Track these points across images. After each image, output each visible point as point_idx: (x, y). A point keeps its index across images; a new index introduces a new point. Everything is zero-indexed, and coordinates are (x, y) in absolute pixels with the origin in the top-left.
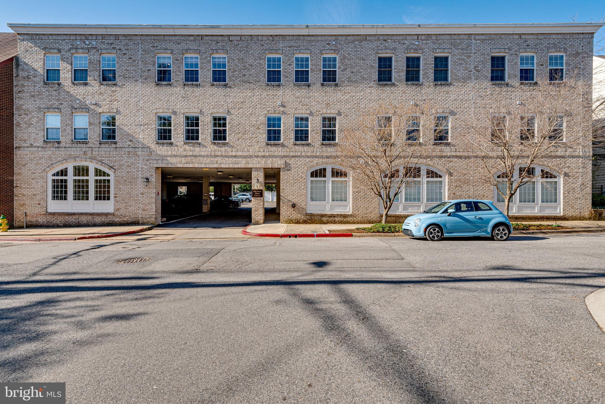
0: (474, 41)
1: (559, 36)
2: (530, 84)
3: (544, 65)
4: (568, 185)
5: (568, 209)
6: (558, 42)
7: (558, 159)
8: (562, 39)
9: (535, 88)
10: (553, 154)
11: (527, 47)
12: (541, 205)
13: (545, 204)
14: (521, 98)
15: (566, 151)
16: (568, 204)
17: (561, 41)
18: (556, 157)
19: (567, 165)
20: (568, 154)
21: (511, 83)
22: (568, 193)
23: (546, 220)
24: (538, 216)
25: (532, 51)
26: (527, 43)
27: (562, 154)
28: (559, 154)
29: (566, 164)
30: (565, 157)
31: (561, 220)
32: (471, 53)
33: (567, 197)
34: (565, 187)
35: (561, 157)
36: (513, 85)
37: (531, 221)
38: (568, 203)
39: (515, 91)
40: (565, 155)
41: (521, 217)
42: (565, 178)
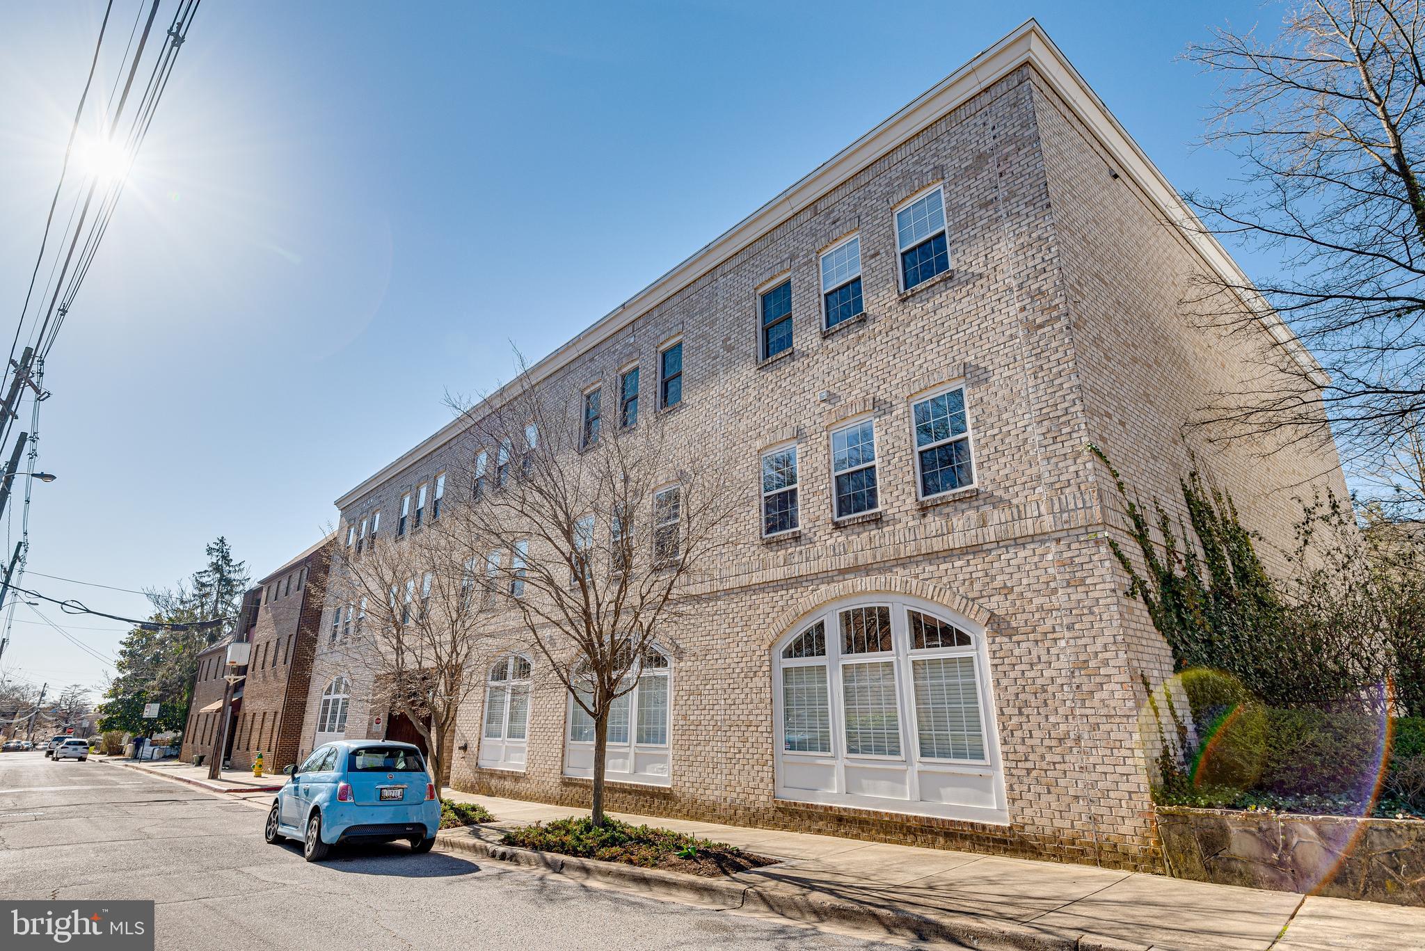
0: (722, 280)
1: (918, 143)
2: (848, 326)
3: (882, 251)
4: (1012, 675)
5: (1030, 796)
6: (916, 163)
7: (958, 564)
8: (927, 147)
9: (861, 332)
10: (937, 545)
11: (833, 226)
12: (923, 768)
13: (939, 765)
14: (826, 381)
15: (984, 525)
16: (1029, 771)
17: (922, 155)
18: (949, 554)
19: (998, 583)
20: (991, 534)
21: (799, 347)
22: (1021, 713)
23: (941, 840)
24: (908, 818)
25: (845, 231)
26: (832, 216)
27: (969, 539)
28: (957, 541)
29: (993, 578)
30: (985, 547)
31: (1006, 850)
32: (716, 312)
33: (1018, 734)
34: (1004, 682)
35: (967, 553)
36: (805, 349)
37: (890, 841)
38: (1029, 765)
39: (811, 364)
40: (981, 541)
41: (854, 819)
42: (997, 640)
